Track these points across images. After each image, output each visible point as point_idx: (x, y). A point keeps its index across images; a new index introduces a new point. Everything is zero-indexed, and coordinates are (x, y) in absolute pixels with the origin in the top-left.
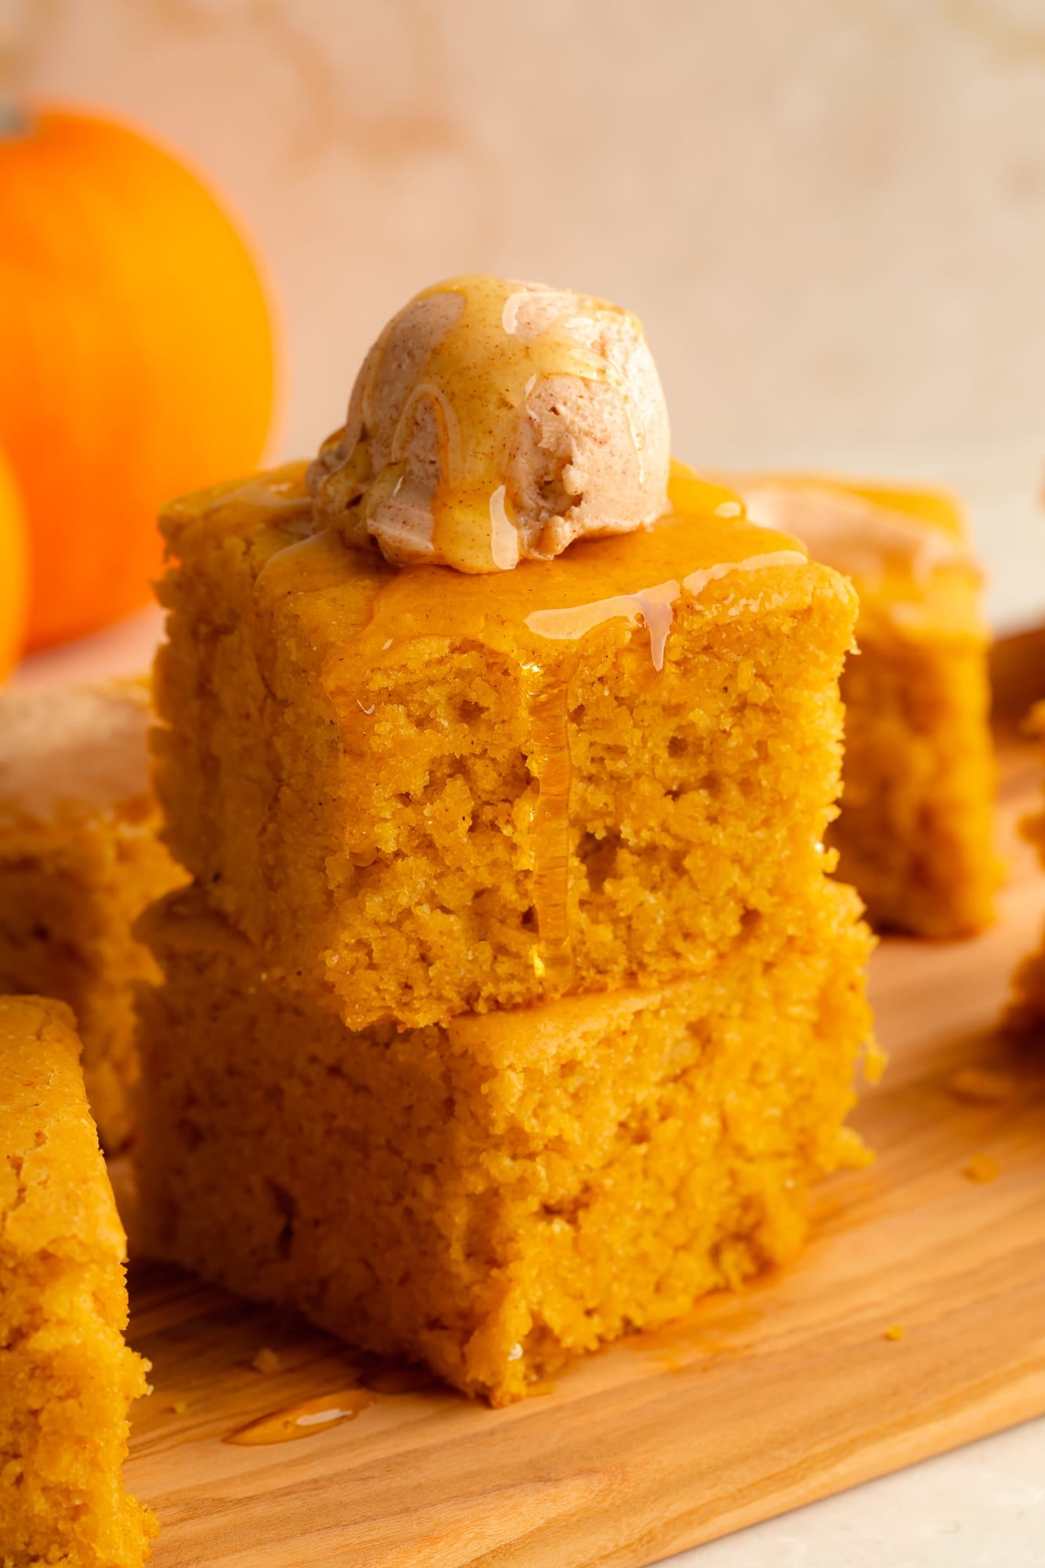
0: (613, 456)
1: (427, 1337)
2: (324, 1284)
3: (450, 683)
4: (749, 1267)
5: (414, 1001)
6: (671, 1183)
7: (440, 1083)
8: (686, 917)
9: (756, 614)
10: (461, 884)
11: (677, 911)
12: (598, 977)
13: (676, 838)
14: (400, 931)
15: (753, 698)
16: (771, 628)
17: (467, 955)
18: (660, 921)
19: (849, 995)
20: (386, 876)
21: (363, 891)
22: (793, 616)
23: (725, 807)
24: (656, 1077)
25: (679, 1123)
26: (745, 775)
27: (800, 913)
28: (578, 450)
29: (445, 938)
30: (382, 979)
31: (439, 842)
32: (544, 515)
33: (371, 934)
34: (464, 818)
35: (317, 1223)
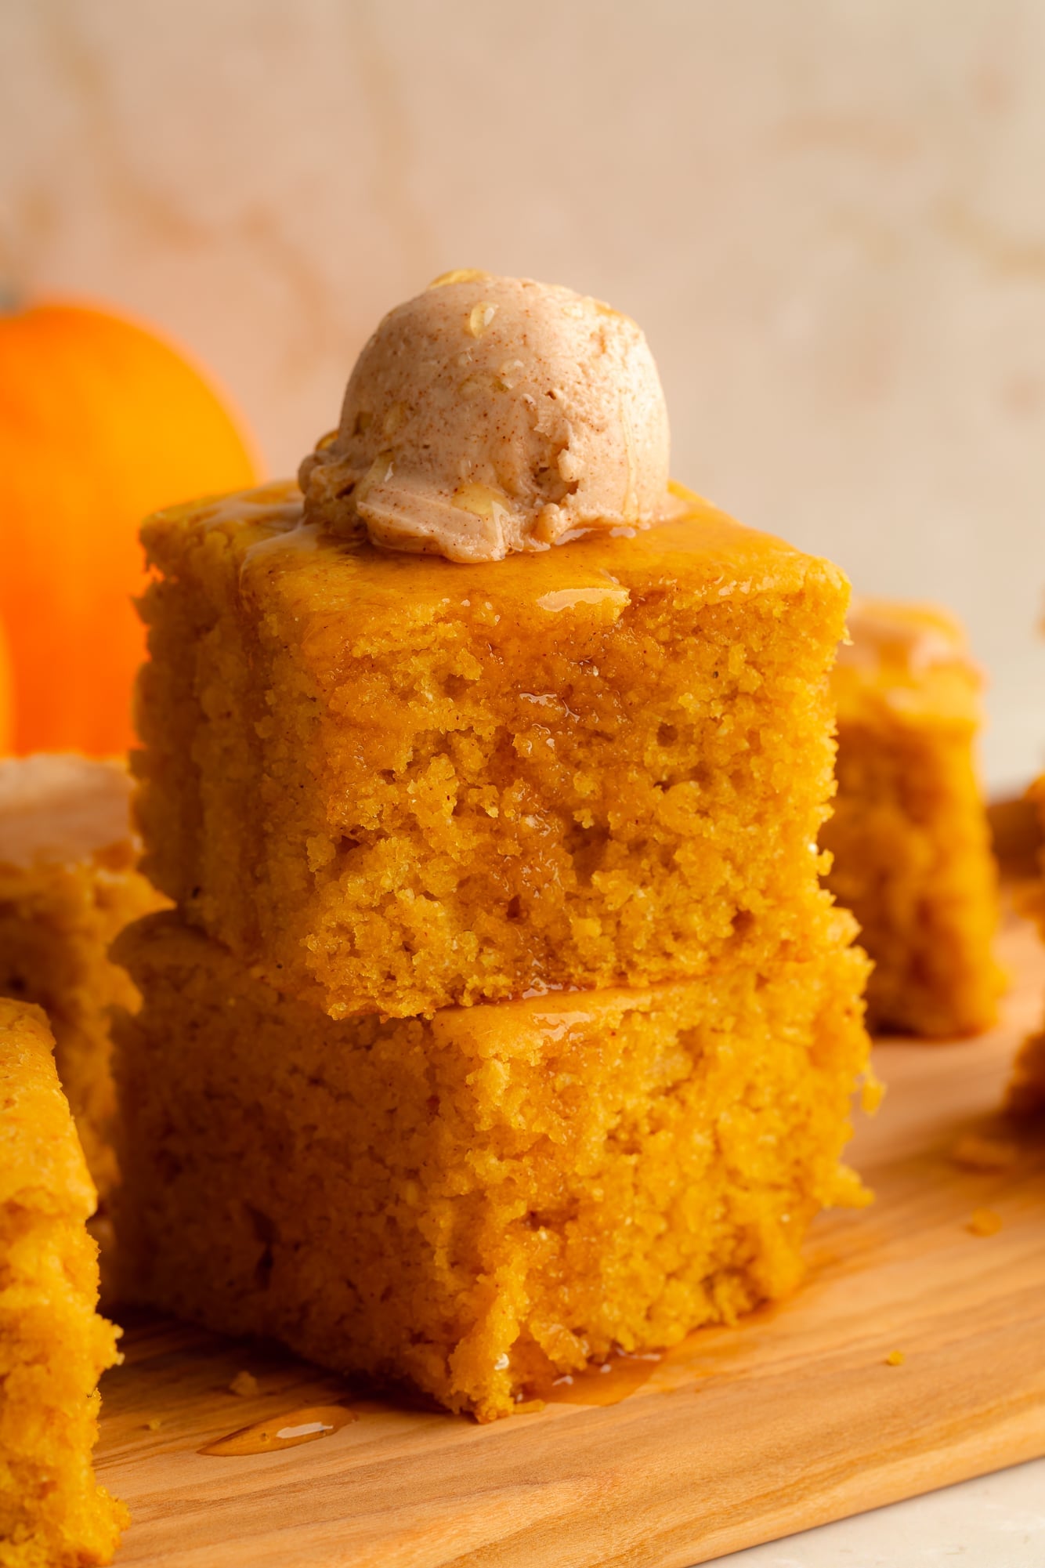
0: (610, 444)
1: (411, 1351)
2: (304, 1309)
3: (435, 654)
4: (744, 1303)
5: (397, 991)
6: (662, 1201)
7: (423, 1080)
8: (676, 914)
9: (747, 595)
10: (446, 868)
11: (668, 909)
12: (586, 974)
13: (667, 831)
14: (382, 916)
15: (745, 686)
16: (762, 611)
17: (452, 945)
18: (649, 918)
19: (846, 1020)
20: (369, 857)
21: (345, 874)
22: (785, 599)
23: (717, 799)
24: (646, 1086)
25: (671, 1135)
26: (737, 767)
27: (794, 916)
28: (575, 435)
29: (429, 926)
30: (364, 966)
31: (423, 821)
32: (539, 502)
33: (354, 918)
34: (448, 798)
35: (297, 1246)
